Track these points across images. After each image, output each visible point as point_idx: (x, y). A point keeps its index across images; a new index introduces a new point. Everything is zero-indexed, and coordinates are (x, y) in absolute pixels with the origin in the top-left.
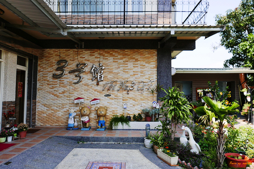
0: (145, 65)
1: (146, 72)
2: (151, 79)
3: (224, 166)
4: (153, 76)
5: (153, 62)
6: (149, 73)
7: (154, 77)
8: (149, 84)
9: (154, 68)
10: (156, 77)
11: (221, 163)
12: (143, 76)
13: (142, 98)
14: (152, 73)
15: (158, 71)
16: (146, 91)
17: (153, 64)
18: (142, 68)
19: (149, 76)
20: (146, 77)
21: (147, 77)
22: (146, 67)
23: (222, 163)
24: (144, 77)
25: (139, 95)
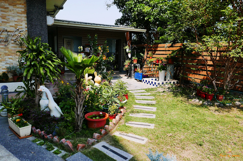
0: (8, 8)
1: (10, 17)
2: (19, 27)
3: (82, 128)
4: (21, 23)
5: (20, 4)
6: (16, 19)
7: (24, 26)
8: (16, 34)
9: (22, 13)
10: (26, 26)
11: (79, 126)
12: (6, 23)
13: (7, 52)
14: (20, 20)
15: (28, 17)
16: (12, 44)
17: (21, 8)
18: (4, 12)
19: (16, 23)
20: (11, 24)
21: (13, 24)
22: (10, 11)
23: (81, 126)
24: (8, 24)
25: (2, 48)
